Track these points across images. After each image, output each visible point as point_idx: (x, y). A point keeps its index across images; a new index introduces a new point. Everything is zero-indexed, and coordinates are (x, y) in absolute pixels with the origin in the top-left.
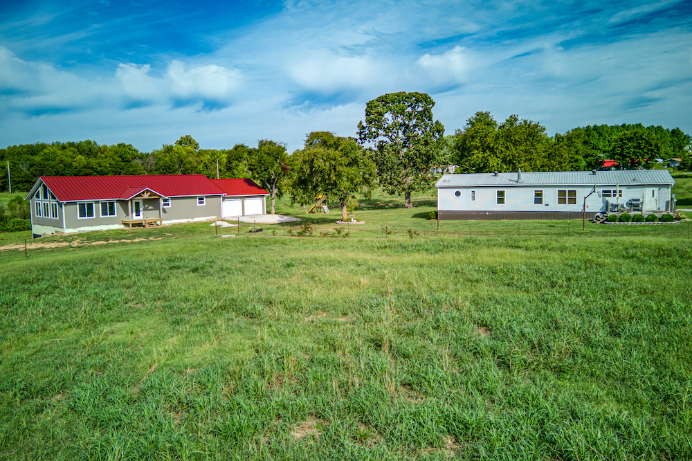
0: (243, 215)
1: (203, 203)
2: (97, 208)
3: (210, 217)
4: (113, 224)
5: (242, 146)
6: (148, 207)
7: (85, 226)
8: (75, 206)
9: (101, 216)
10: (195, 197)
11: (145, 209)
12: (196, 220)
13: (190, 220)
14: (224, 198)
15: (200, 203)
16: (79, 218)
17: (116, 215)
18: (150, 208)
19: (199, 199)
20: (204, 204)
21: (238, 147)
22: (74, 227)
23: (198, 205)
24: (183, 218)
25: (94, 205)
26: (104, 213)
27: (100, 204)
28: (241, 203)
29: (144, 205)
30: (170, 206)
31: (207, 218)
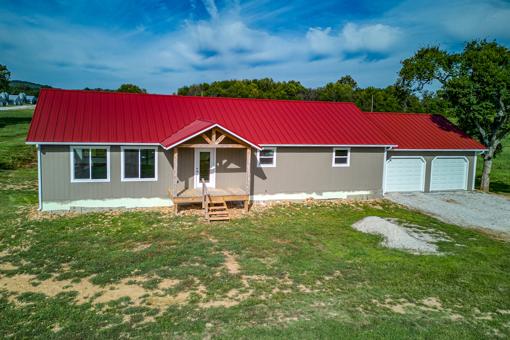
0: (427, 190)
1: (344, 161)
2: (116, 161)
3: (357, 193)
4: (148, 197)
5: (435, 51)
6: (228, 164)
7: (85, 198)
8: (66, 153)
9: (123, 179)
10: (330, 150)
11: (220, 169)
12: (327, 195)
13: (315, 196)
14: (390, 154)
15: (337, 161)
16: (73, 180)
17: (156, 179)
18: (232, 166)
19: (339, 153)
20: (348, 164)
21: (427, 51)
22: (62, 200)
23: (334, 165)
24: (299, 192)
25: (108, 154)
26: (130, 172)
27: (122, 154)
28: (423, 165)
29: (219, 160)
30: (274, 165)
31: (351, 193)
